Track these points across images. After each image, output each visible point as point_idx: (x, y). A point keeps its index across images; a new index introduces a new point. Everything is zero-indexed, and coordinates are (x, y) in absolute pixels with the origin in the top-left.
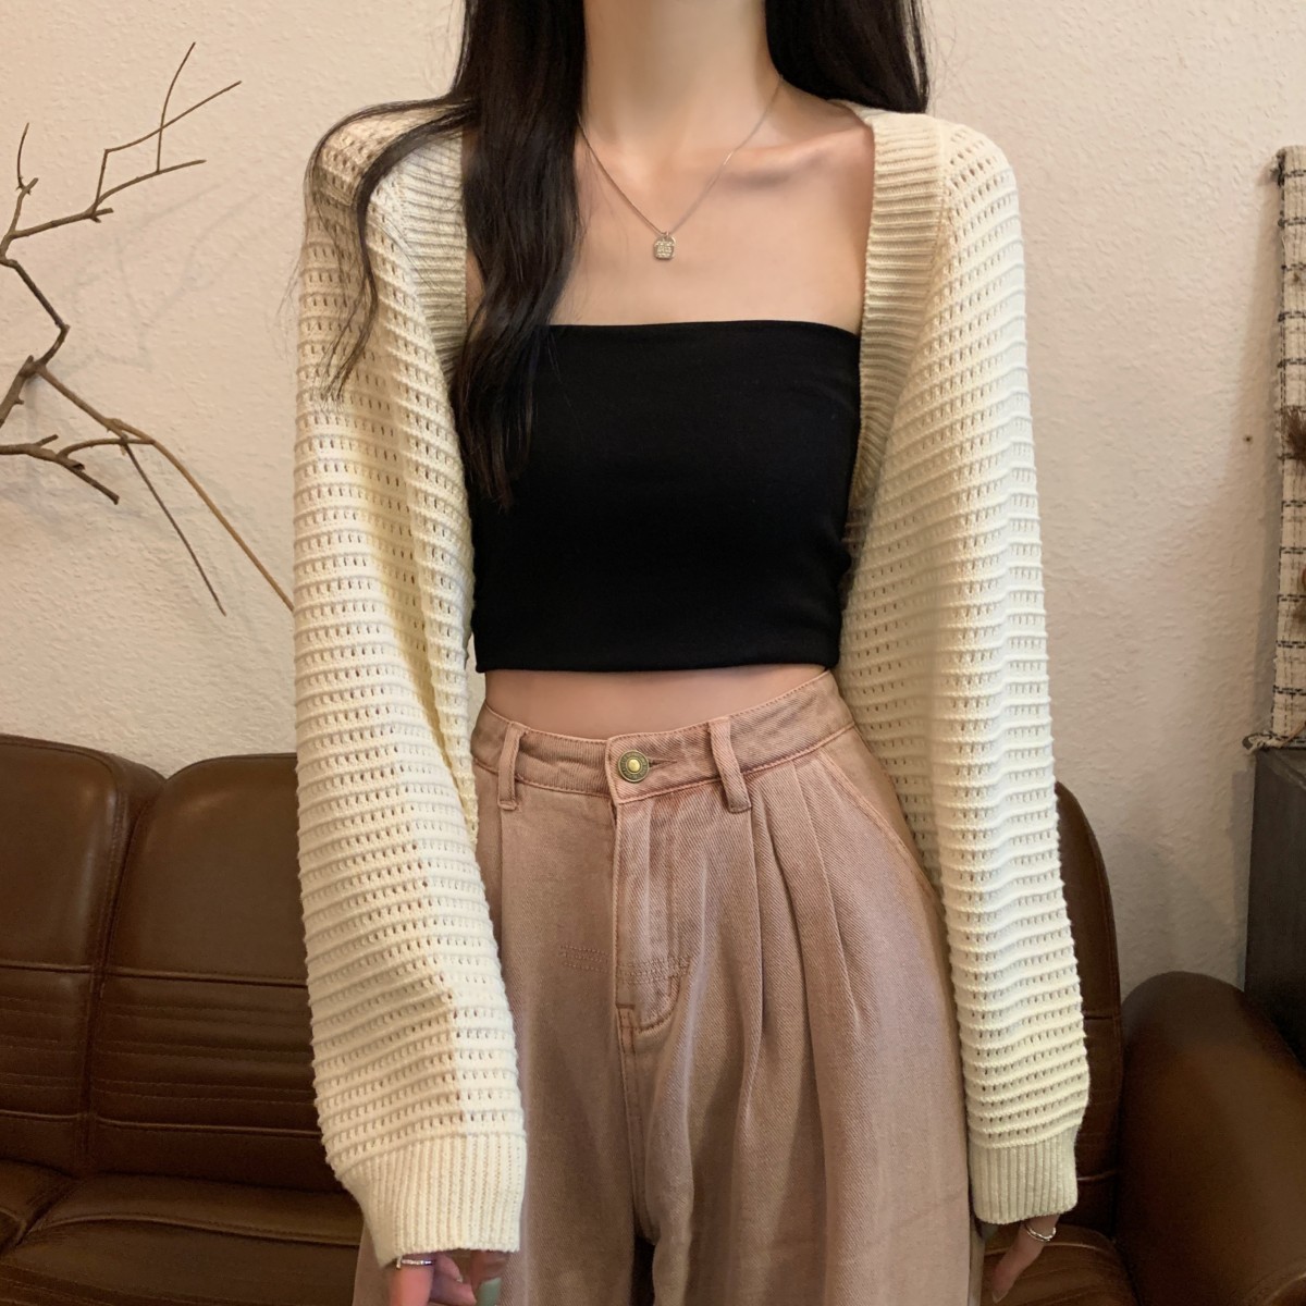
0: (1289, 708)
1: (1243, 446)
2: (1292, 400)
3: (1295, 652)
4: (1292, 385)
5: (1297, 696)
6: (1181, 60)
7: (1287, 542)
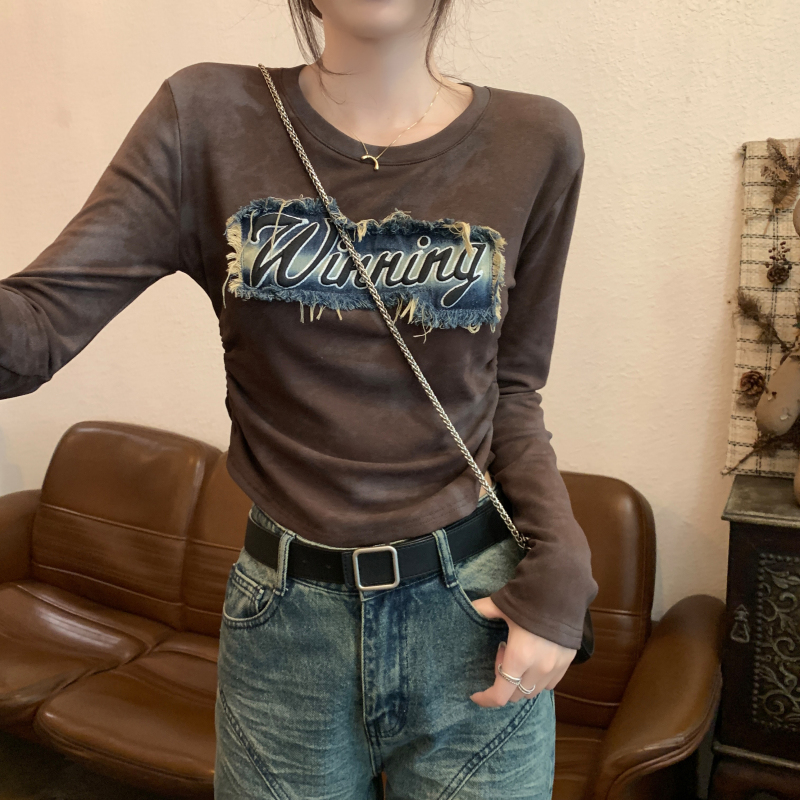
0: (734, 452)
1: (727, 306)
2: (743, 283)
3: (738, 422)
4: (743, 274)
5: (737, 446)
6: (687, 98)
7: (738, 361)
